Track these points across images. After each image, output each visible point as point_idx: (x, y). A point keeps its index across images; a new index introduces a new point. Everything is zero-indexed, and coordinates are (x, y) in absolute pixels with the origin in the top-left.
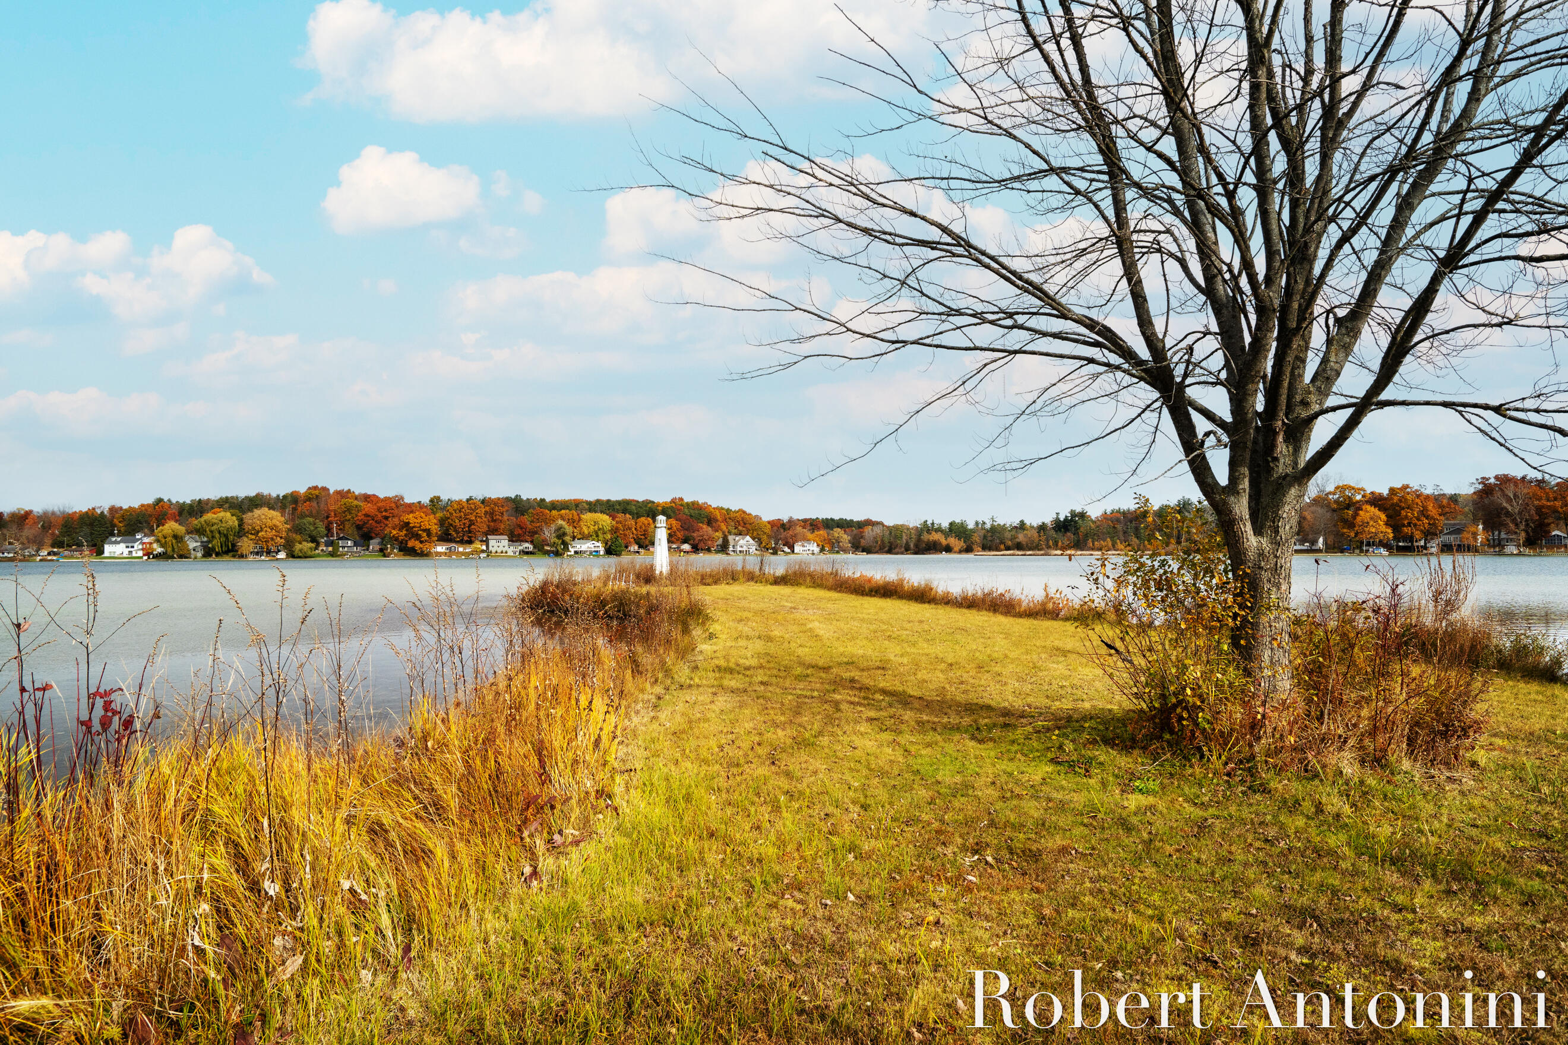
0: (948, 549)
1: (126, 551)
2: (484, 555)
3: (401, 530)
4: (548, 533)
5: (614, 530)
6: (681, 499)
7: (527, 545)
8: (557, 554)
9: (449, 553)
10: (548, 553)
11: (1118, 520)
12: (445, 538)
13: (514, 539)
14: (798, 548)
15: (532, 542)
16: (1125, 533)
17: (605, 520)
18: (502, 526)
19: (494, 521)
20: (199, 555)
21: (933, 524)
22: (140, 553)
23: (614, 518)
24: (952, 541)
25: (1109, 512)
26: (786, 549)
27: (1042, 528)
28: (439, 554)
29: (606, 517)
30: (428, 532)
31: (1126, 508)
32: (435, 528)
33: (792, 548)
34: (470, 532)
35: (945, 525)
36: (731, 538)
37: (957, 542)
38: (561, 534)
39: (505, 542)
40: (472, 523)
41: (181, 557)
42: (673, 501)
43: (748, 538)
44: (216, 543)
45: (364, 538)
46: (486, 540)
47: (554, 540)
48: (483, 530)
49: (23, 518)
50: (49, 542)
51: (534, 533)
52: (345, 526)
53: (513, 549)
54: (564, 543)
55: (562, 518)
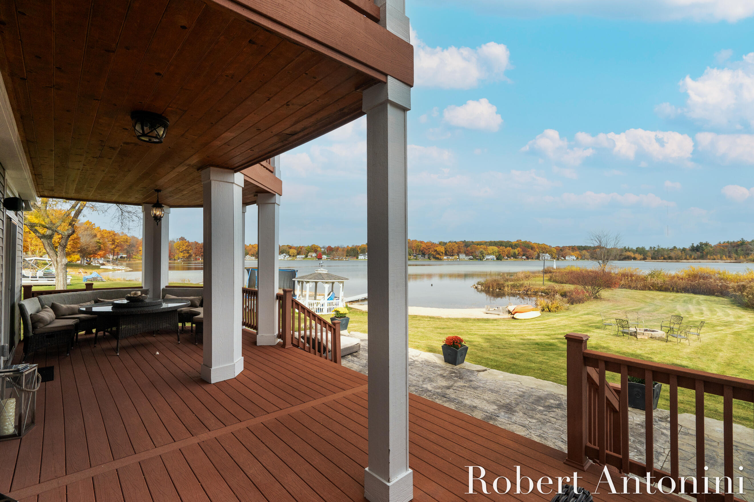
0: (635, 259)
1: (364, 258)
2: (458, 260)
3: (434, 252)
4: (478, 253)
5: (499, 252)
6: (520, 240)
7: (471, 257)
8: (481, 259)
10: (478, 259)
11: (726, 246)
12: (446, 254)
13: (467, 255)
14: (567, 258)
16: (729, 252)
17: (495, 248)
18: (462, 251)
19: (459, 249)
21: (629, 248)
23: (499, 248)
24: (637, 255)
25: (722, 242)
26: (562, 258)
27: (684, 250)
28: (445, 259)
30: (442, 252)
31: (732, 241)
32: (444, 252)
33: (565, 258)
34: (453, 252)
35: (635, 248)
36: (541, 254)
37: (639, 255)
38: (482, 253)
39: (464, 256)
40: (453, 250)
42: (517, 241)
43: (547, 254)
45: (424, 254)
46: (458, 255)
47: (480, 255)
48: (457, 252)
49: (337, 249)
50: (345, 255)
51: (473, 253)
52: (418, 251)
53: (467, 258)
54: (483, 256)
55: (481, 248)
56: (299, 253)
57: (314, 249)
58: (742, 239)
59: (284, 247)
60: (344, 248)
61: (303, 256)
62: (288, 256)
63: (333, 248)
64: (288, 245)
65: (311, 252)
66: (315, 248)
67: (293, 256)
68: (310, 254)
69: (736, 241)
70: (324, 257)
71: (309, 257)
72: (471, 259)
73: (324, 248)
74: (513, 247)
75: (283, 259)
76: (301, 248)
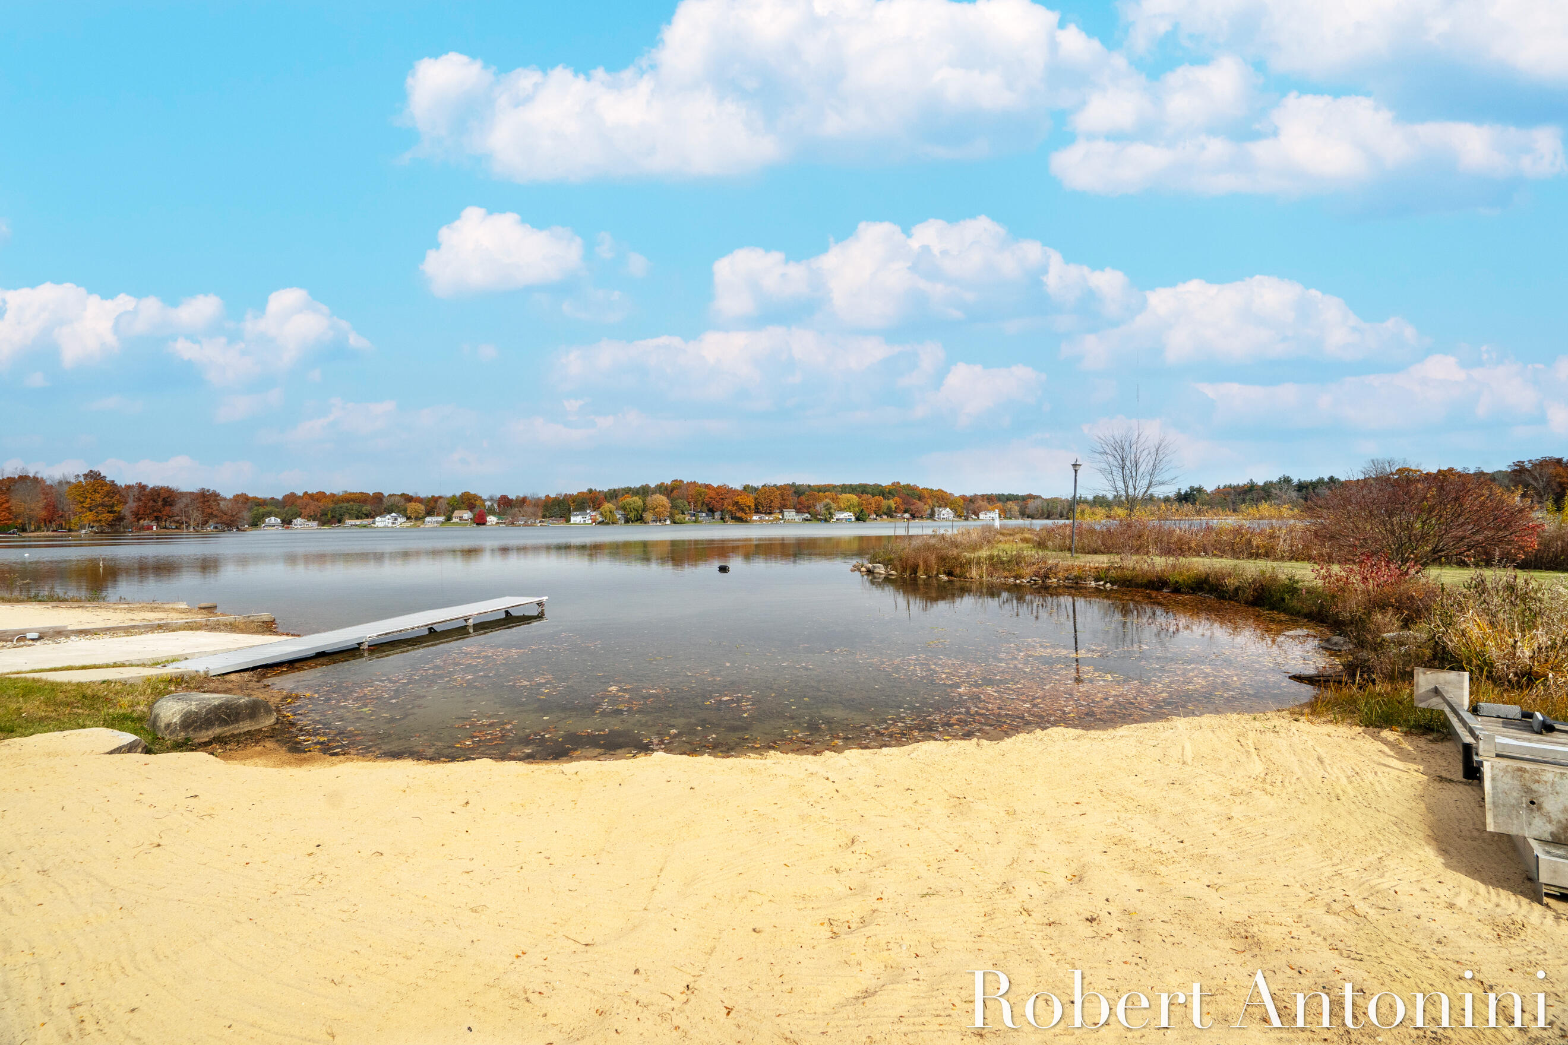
1: (582, 520)
2: (782, 522)
3: (733, 506)
4: (820, 507)
5: (860, 504)
6: (898, 483)
7: (807, 515)
8: (826, 520)
9: (761, 520)
10: (820, 520)
11: (1229, 494)
12: (758, 511)
13: (799, 511)
14: (981, 516)
15: (809, 514)
16: (1234, 503)
17: (854, 498)
18: (788, 503)
19: (784, 499)
20: (623, 522)
21: (1080, 497)
22: (590, 521)
23: (859, 497)
25: (1221, 487)
26: (973, 516)
28: (756, 521)
29: (855, 497)
30: (749, 507)
31: (1236, 484)
32: (753, 506)
33: (977, 515)
34: (770, 507)
35: (1090, 498)
36: (936, 509)
38: (828, 508)
39: (794, 513)
40: (772, 501)
41: (613, 523)
42: (893, 484)
43: (948, 509)
44: (632, 515)
45: (711, 511)
46: (781, 512)
47: (823, 511)
48: (779, 505)
49: (522, 501)
50: (540, 515)
51: (810, 507)
52: (699, 504)
53: (798, 518)
54: (830, 513)
55: (826, 497)
56: (429, 513)
57: (468, 501)
58: (1251, 480)
59: (393, 498)
60: (539, 499)
61: (441, 519)
62: (404, 520)
63: (512, 500)
64: (403, 495)
65: (460, 508)
66: (469, 499)
67: (417, 519)
68: (457, 513)
69: (1241, 484)
70: (492, 519)
71: (454, 520)
72: (807, 520)
73: (491, 499)
74: (886, 495)
75: (390, 525)
76: (435, 500)
